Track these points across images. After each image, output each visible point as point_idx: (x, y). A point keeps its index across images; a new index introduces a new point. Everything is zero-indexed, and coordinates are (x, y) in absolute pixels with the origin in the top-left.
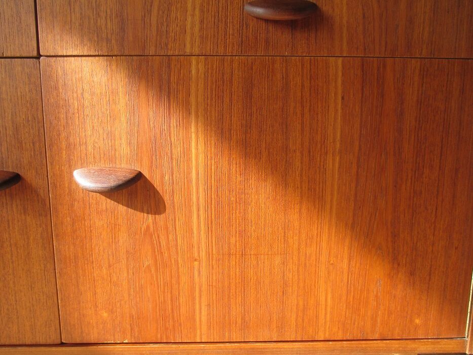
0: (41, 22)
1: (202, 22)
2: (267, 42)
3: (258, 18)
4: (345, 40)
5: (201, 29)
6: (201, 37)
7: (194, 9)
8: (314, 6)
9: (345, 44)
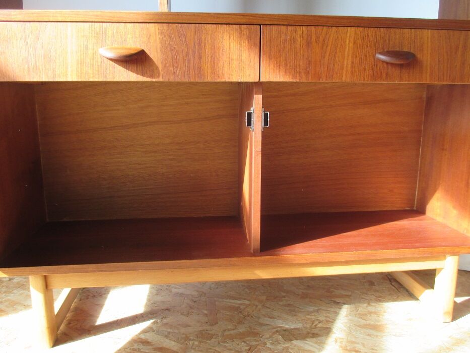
0: (263, 61)
1: (353, 63)
2: (387, 74)
3: (383, 62)
4: (428, 74)
5: (352, 67)
6: (352, 72)
7: (349, 56)
8: (413, 56)
9: (428, 76)
